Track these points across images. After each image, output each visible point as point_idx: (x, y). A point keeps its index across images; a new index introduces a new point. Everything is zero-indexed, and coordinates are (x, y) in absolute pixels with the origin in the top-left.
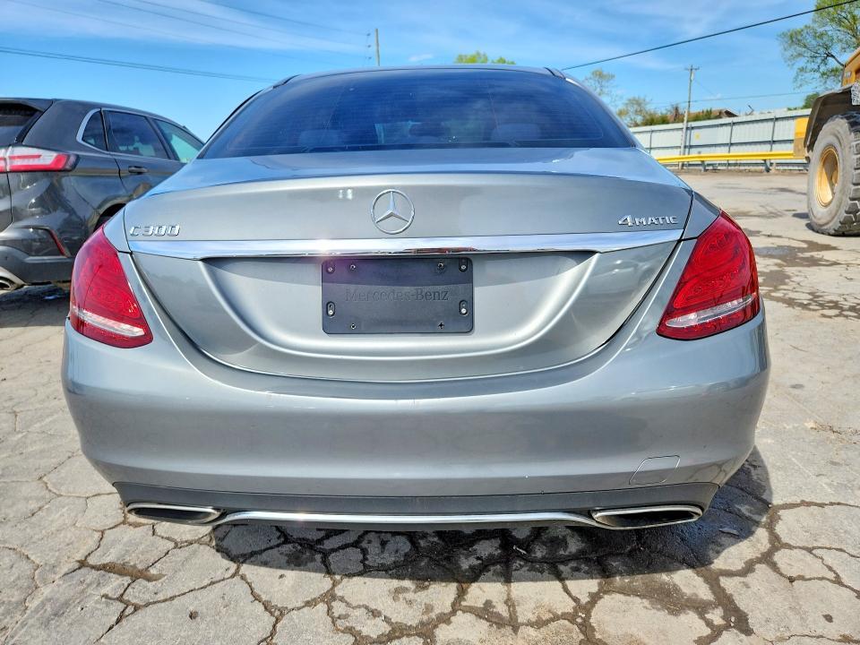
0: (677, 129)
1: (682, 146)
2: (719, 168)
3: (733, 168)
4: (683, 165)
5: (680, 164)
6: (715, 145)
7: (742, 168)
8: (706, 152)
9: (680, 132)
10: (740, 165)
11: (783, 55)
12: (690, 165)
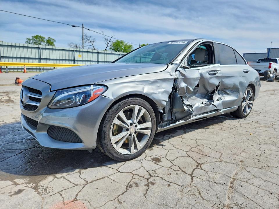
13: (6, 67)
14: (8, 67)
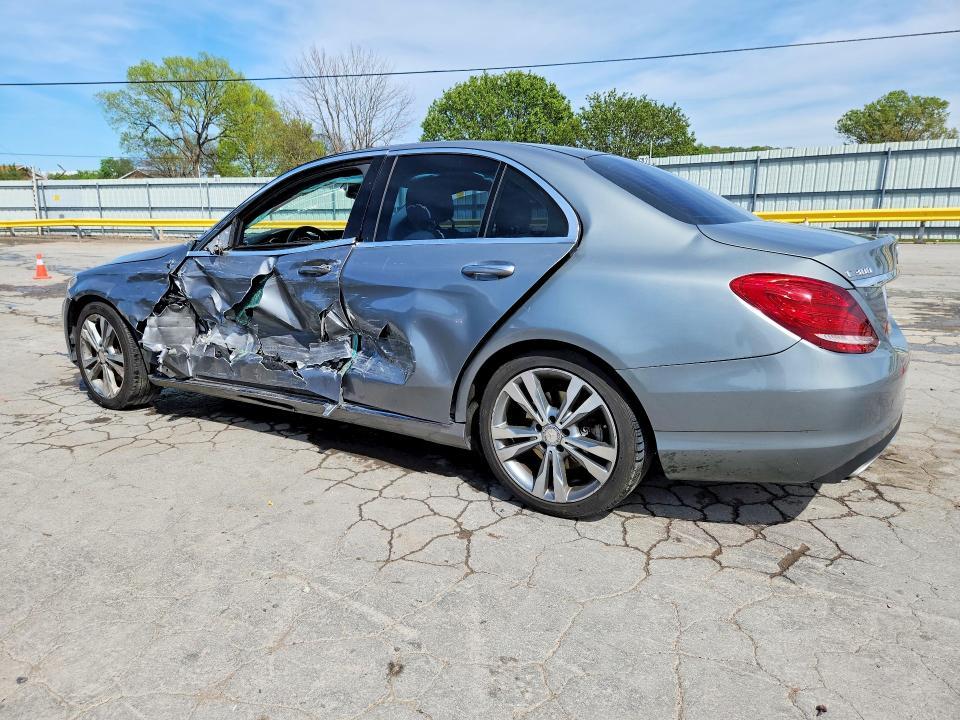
0: (25, 187)
1: (37, 208)
2: (93, 234)
3: (110, 234)
4: (42, 230)
5: (40, 229)
6: (82, 209)
7: (121, 235)
8: (70, 216)
9: (30, 191)
10: (119, 231)
11: (105, 117)
12: (51, 230)
13: (919, 225)
14: (927, 225)
